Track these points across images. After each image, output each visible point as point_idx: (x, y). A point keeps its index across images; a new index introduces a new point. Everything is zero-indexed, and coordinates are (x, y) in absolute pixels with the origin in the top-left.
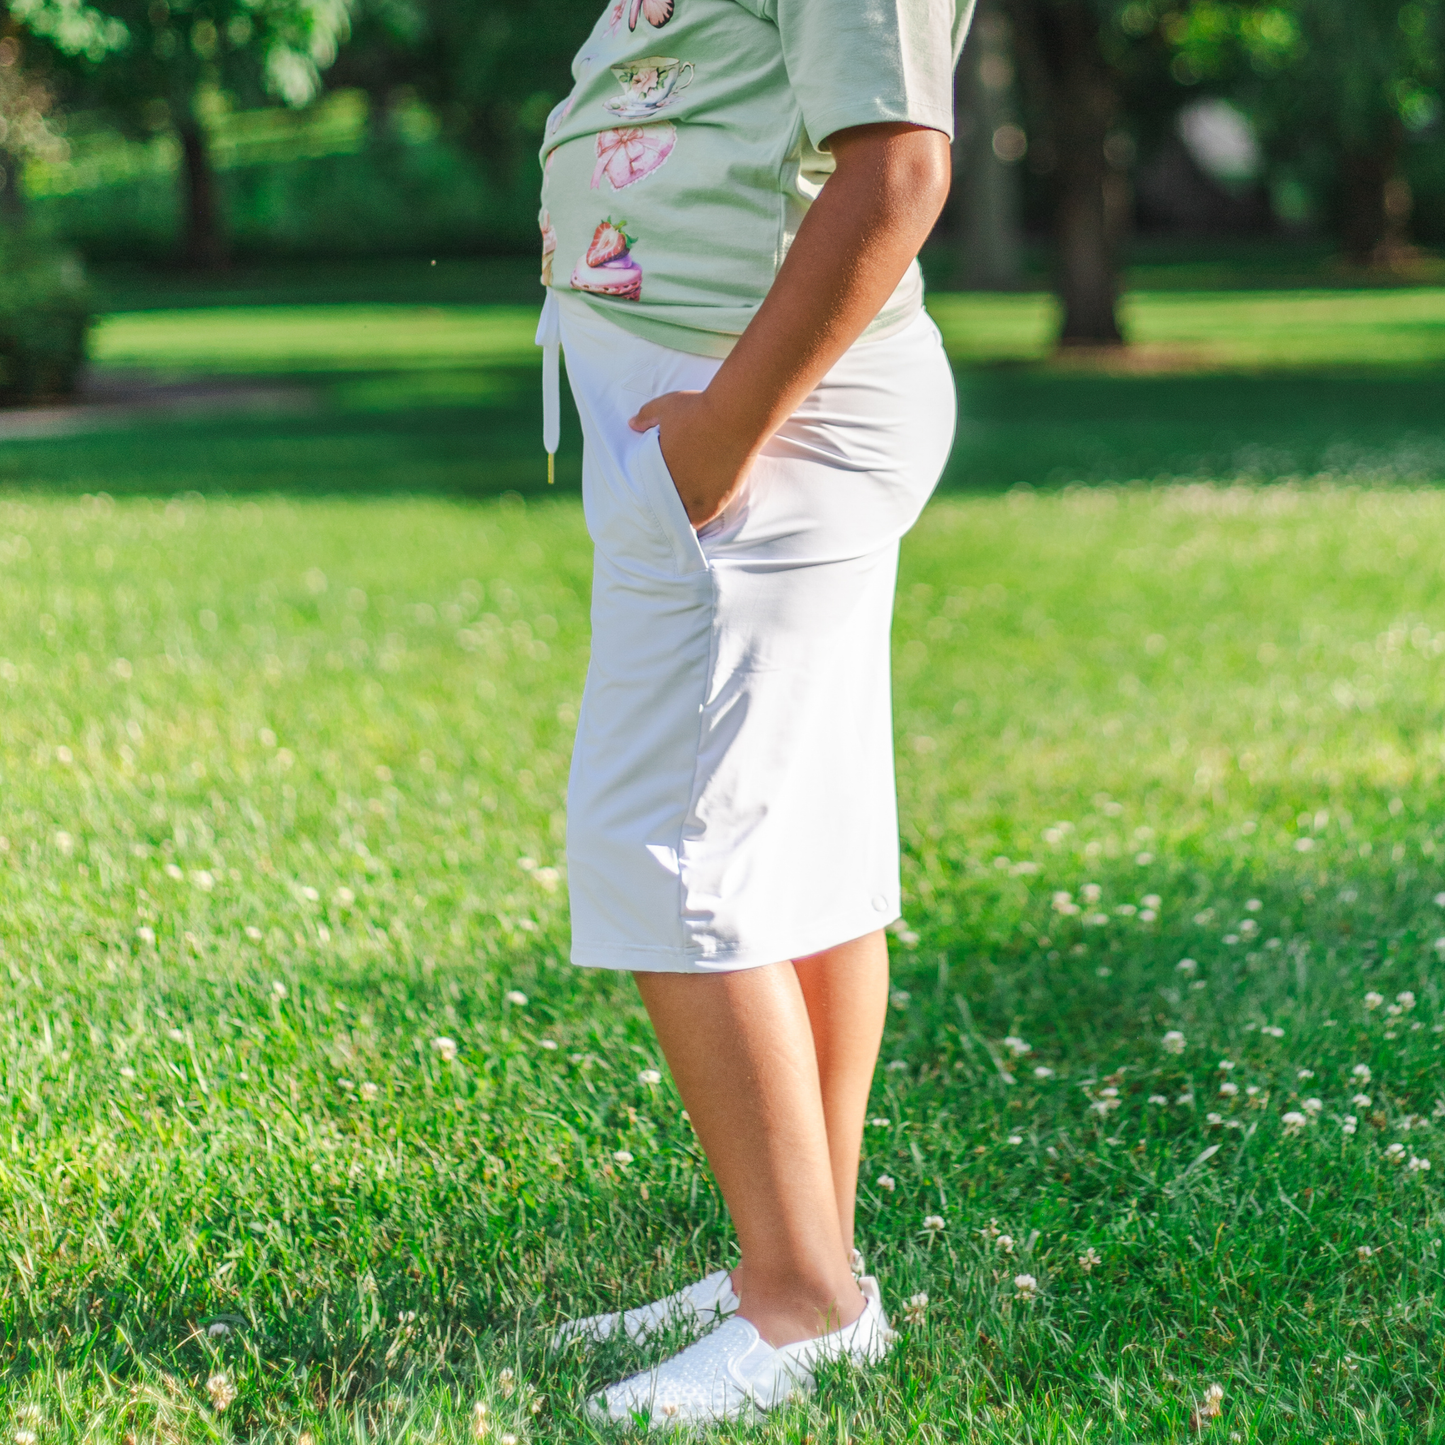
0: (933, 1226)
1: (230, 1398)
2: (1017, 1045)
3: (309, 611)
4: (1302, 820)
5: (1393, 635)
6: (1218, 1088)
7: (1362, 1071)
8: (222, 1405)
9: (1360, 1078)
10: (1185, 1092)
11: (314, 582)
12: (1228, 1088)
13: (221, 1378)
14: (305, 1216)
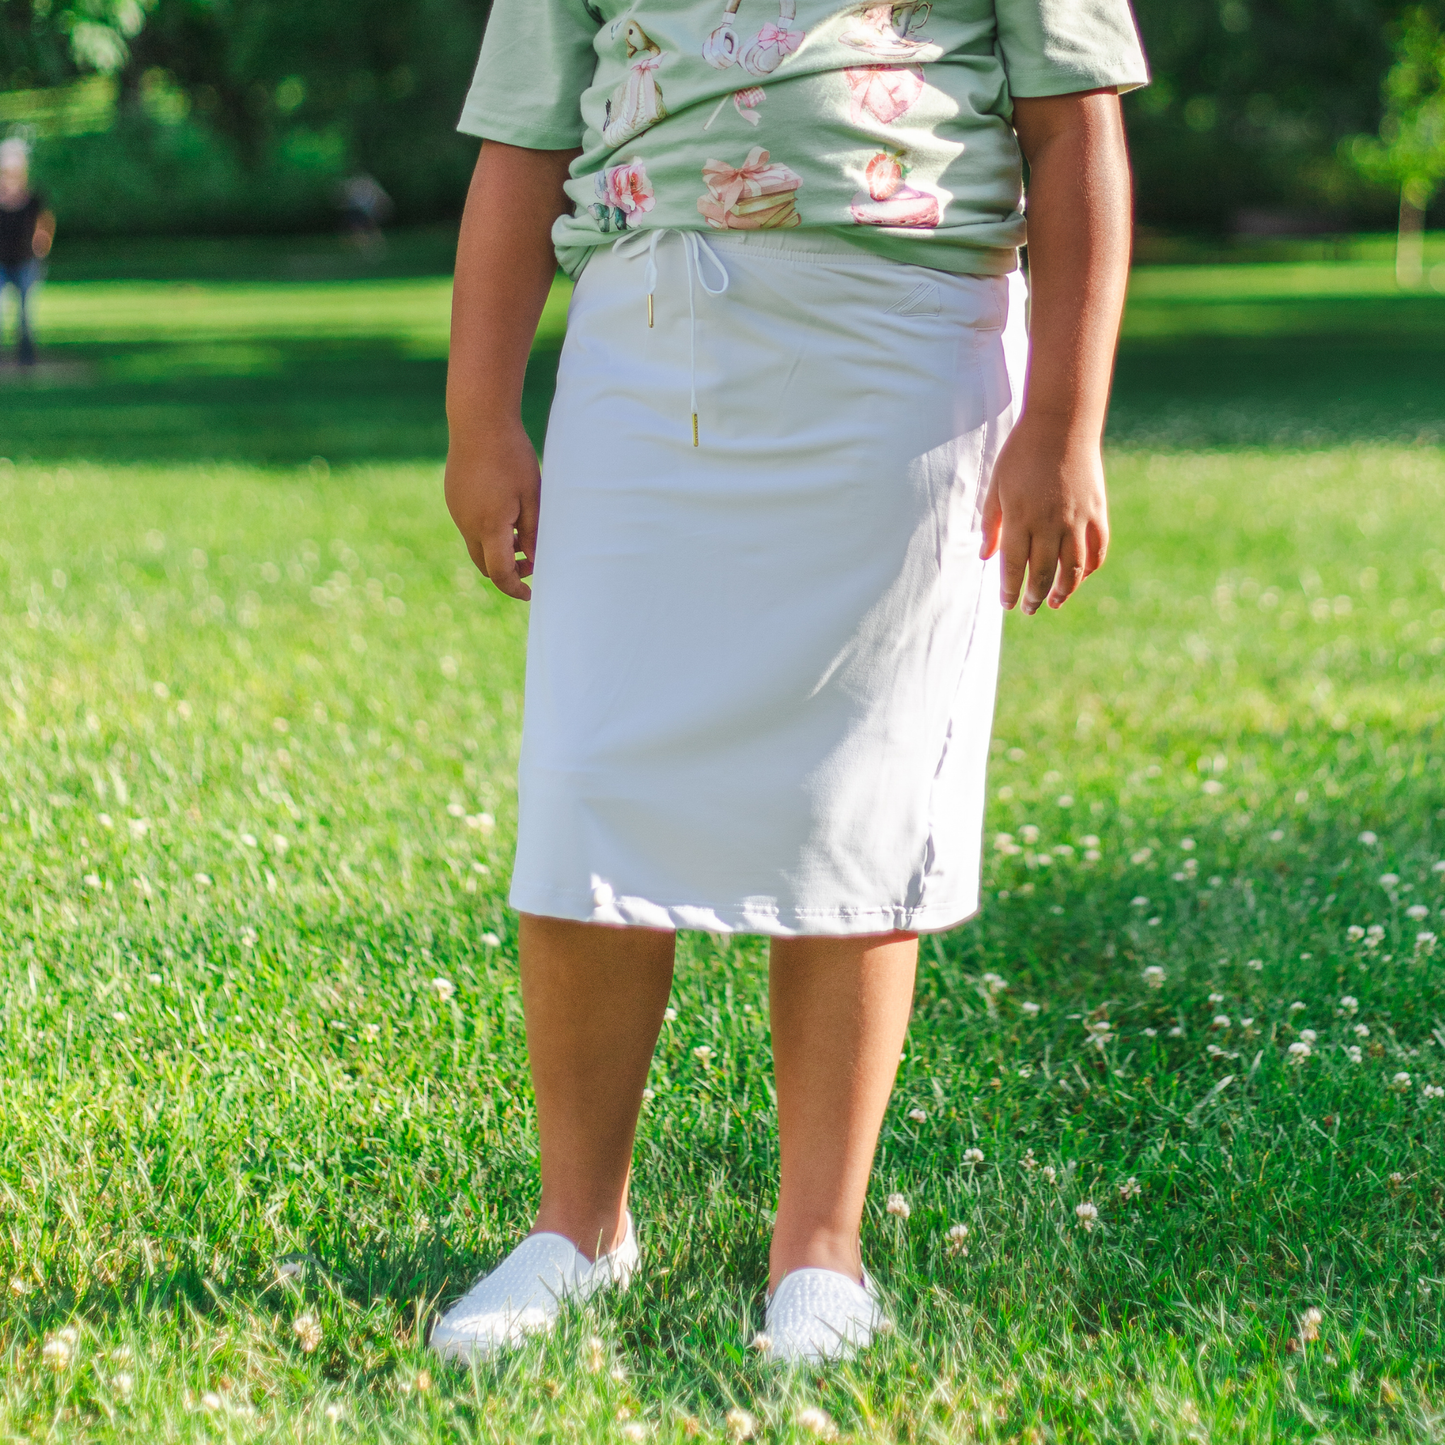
0: (972, 1159)
1: (316, 1339)
2: (994, 982)
3: (154, 569)
4: (1202, 763)
5: (1223, 591)
6: (1210, 1019)
7: (1350, 1001)
8: (310, 1346)
9: (1347, 1009)
10: (1175, 1024)
11: (154, 543)
12: (1221, 1020)
13: (308, 1319)
14: (337, 1157)
